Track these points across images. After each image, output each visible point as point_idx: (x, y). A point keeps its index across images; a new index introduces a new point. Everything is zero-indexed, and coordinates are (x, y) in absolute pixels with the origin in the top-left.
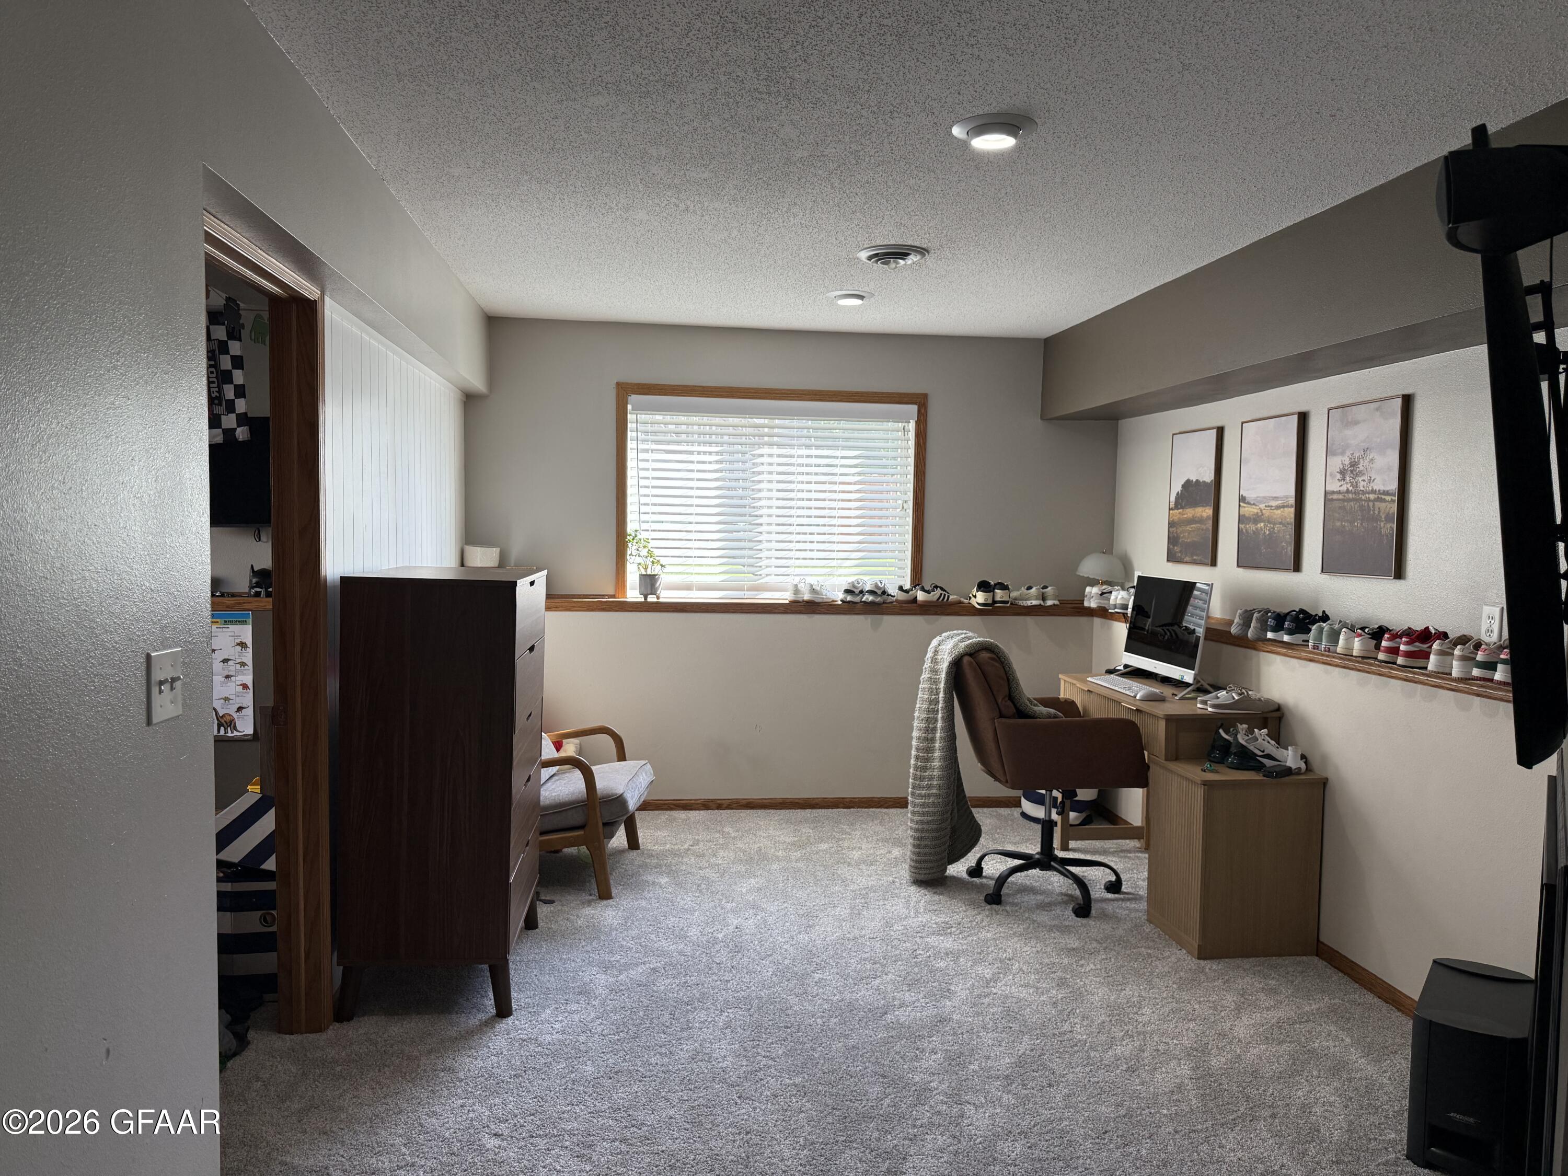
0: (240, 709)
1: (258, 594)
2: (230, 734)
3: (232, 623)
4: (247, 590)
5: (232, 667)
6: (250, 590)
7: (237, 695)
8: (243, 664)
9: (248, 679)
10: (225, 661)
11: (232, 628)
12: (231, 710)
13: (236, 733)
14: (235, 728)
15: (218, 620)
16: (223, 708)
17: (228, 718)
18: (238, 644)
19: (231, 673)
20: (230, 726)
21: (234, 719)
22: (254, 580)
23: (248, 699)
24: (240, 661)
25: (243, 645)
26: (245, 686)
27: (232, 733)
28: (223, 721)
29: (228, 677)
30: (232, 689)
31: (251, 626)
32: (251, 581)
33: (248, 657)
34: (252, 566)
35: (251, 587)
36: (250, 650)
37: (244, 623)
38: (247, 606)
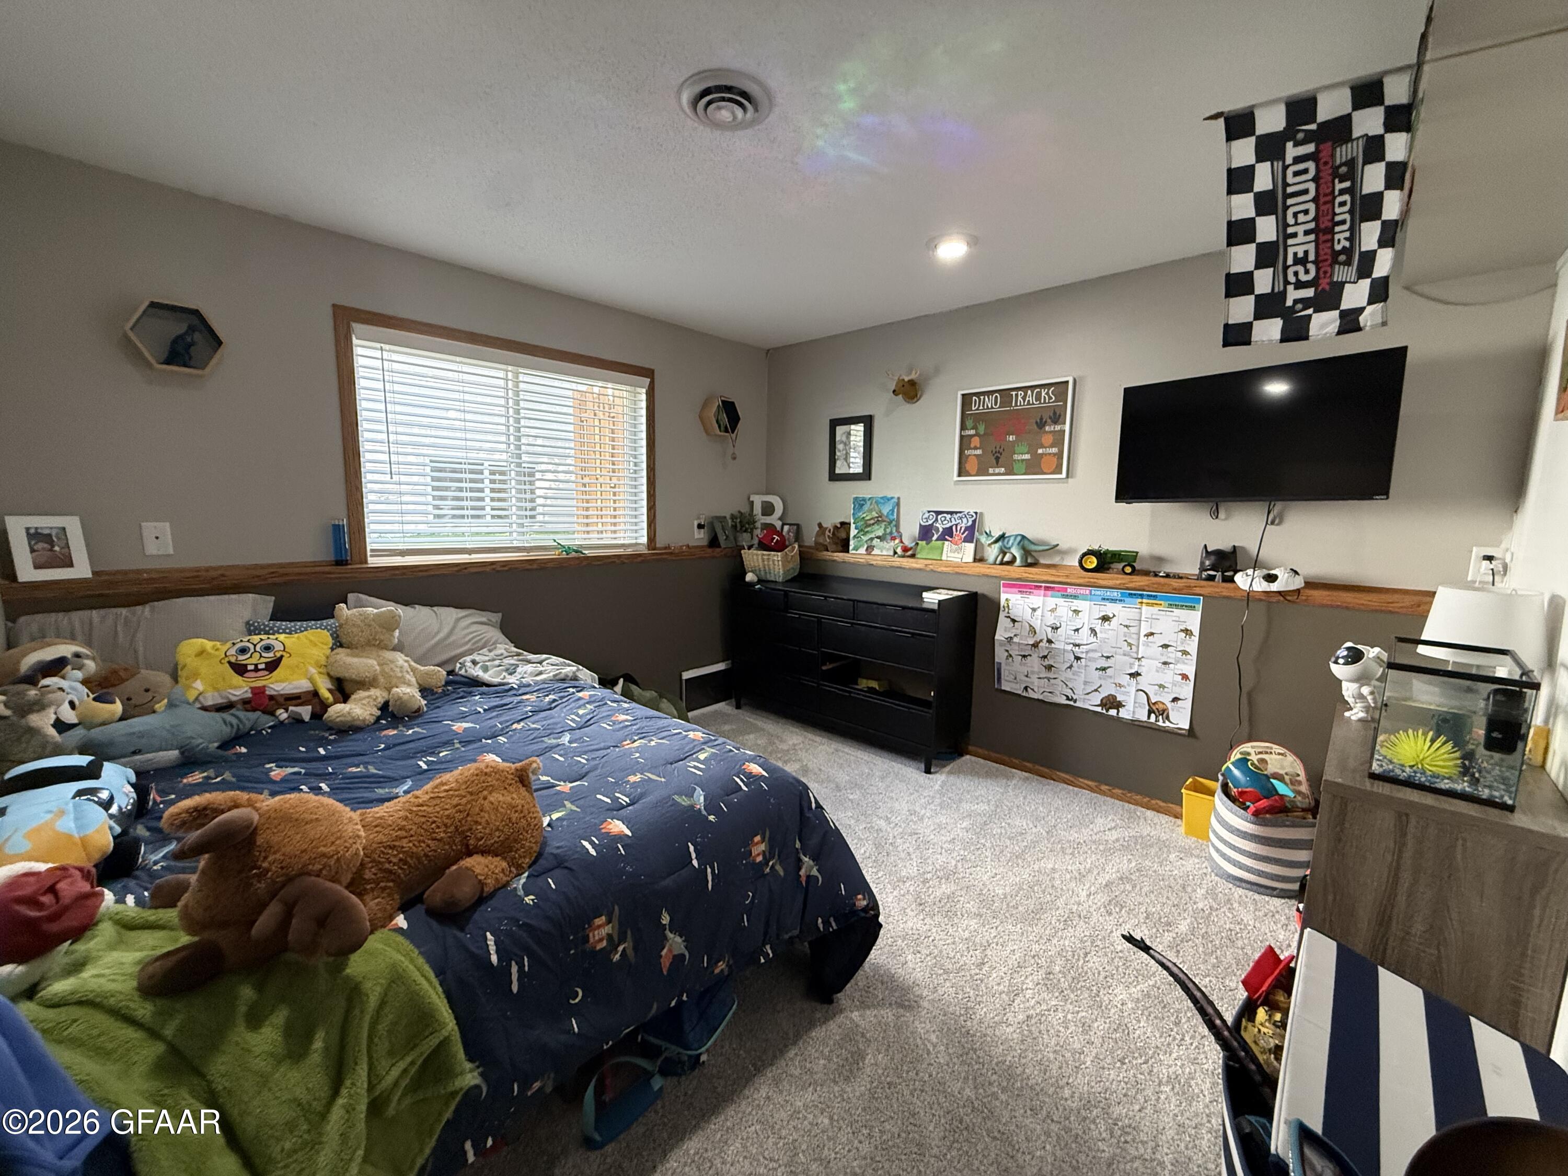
0: (1175, 700)
1: (1211, 578)
2: (1160, 723)
3: (1177, 606)
4: (1197, 572)
5: (1171, 654)
6: (1201, 572)
7: (1174, 684)
8: (1185, 653)
9: (1190, 669)
10: (1165, 646)
11: (1177, 612)
12: (1166, 699)
13: (1167, 724)
14: (1168, 718)
15: (1162, 602)
16: (1156, 694)
17: (1161, 707)
18: (1182, 631)
19: (1169, 661)
20: (1162, 714)
21: (1167, 709)
22: (1207, 563)
23: (1187, 691)
24: (1182, 649)
25: (1187, 632)
26: (1185, 677)
27: (1164, 722)
28: (1154, 708)
29: (1165, 663)
30: (1169, 677)
31: (1200, 613)
32: (1202, 563)
33: (1193, 646)
34: (1205, 546)
35: (1203, 569)
36: (1196, 639)
37: (1193, 608)
38: (1197, 590)
